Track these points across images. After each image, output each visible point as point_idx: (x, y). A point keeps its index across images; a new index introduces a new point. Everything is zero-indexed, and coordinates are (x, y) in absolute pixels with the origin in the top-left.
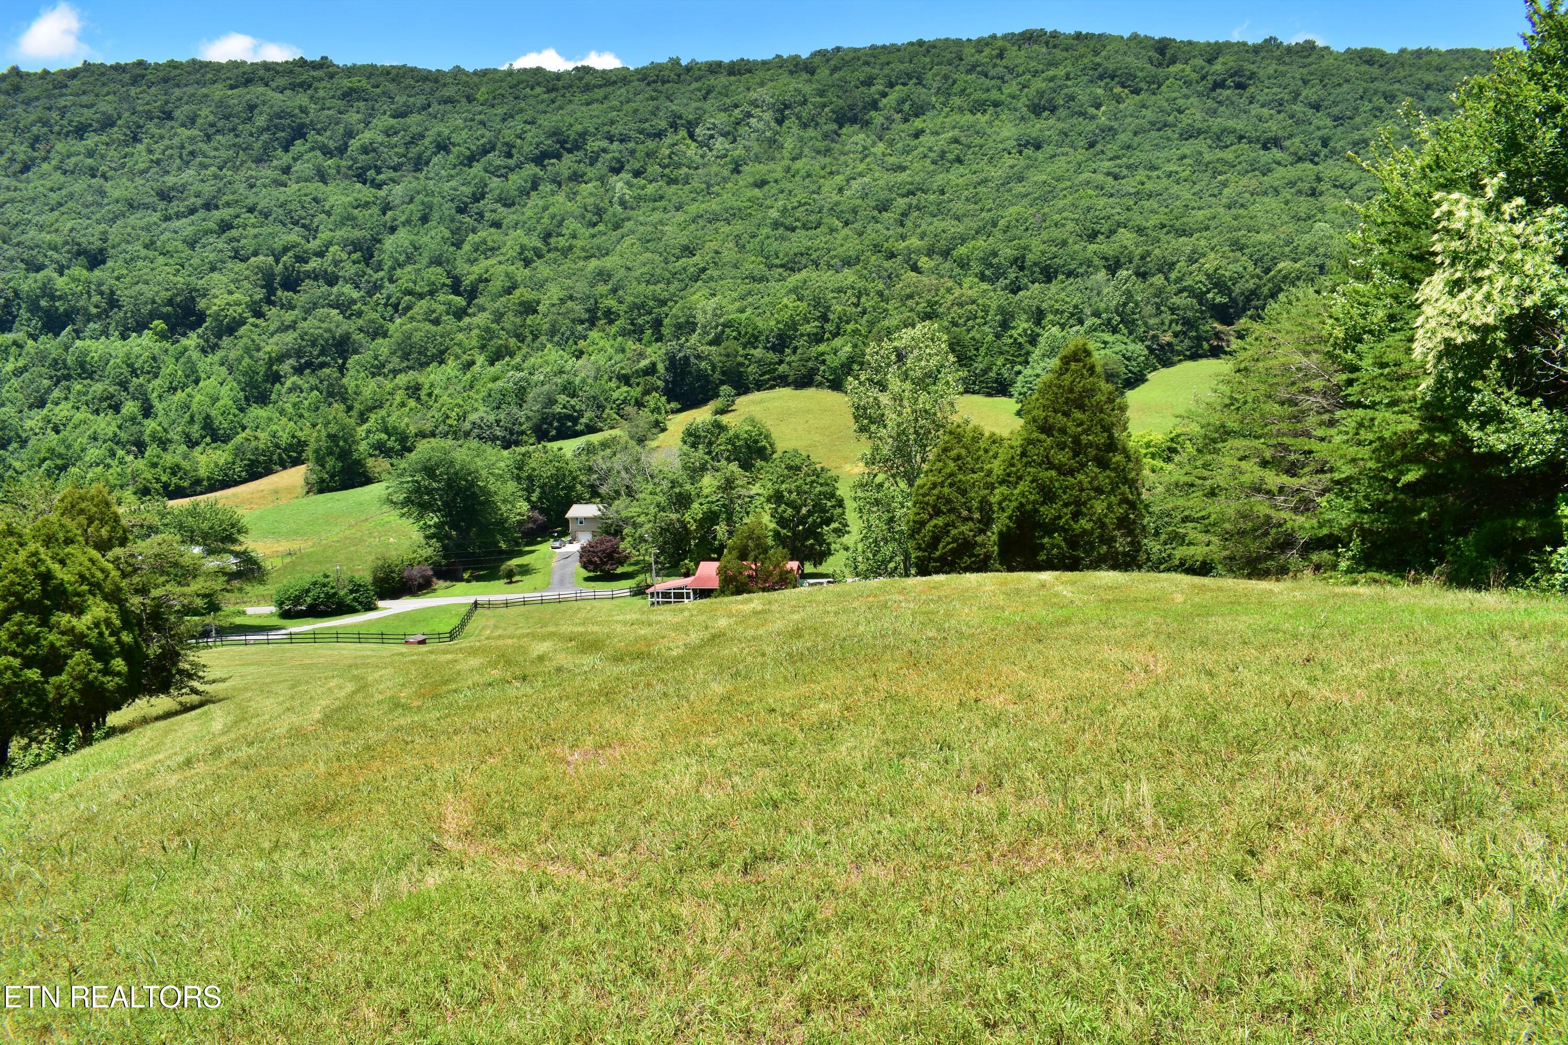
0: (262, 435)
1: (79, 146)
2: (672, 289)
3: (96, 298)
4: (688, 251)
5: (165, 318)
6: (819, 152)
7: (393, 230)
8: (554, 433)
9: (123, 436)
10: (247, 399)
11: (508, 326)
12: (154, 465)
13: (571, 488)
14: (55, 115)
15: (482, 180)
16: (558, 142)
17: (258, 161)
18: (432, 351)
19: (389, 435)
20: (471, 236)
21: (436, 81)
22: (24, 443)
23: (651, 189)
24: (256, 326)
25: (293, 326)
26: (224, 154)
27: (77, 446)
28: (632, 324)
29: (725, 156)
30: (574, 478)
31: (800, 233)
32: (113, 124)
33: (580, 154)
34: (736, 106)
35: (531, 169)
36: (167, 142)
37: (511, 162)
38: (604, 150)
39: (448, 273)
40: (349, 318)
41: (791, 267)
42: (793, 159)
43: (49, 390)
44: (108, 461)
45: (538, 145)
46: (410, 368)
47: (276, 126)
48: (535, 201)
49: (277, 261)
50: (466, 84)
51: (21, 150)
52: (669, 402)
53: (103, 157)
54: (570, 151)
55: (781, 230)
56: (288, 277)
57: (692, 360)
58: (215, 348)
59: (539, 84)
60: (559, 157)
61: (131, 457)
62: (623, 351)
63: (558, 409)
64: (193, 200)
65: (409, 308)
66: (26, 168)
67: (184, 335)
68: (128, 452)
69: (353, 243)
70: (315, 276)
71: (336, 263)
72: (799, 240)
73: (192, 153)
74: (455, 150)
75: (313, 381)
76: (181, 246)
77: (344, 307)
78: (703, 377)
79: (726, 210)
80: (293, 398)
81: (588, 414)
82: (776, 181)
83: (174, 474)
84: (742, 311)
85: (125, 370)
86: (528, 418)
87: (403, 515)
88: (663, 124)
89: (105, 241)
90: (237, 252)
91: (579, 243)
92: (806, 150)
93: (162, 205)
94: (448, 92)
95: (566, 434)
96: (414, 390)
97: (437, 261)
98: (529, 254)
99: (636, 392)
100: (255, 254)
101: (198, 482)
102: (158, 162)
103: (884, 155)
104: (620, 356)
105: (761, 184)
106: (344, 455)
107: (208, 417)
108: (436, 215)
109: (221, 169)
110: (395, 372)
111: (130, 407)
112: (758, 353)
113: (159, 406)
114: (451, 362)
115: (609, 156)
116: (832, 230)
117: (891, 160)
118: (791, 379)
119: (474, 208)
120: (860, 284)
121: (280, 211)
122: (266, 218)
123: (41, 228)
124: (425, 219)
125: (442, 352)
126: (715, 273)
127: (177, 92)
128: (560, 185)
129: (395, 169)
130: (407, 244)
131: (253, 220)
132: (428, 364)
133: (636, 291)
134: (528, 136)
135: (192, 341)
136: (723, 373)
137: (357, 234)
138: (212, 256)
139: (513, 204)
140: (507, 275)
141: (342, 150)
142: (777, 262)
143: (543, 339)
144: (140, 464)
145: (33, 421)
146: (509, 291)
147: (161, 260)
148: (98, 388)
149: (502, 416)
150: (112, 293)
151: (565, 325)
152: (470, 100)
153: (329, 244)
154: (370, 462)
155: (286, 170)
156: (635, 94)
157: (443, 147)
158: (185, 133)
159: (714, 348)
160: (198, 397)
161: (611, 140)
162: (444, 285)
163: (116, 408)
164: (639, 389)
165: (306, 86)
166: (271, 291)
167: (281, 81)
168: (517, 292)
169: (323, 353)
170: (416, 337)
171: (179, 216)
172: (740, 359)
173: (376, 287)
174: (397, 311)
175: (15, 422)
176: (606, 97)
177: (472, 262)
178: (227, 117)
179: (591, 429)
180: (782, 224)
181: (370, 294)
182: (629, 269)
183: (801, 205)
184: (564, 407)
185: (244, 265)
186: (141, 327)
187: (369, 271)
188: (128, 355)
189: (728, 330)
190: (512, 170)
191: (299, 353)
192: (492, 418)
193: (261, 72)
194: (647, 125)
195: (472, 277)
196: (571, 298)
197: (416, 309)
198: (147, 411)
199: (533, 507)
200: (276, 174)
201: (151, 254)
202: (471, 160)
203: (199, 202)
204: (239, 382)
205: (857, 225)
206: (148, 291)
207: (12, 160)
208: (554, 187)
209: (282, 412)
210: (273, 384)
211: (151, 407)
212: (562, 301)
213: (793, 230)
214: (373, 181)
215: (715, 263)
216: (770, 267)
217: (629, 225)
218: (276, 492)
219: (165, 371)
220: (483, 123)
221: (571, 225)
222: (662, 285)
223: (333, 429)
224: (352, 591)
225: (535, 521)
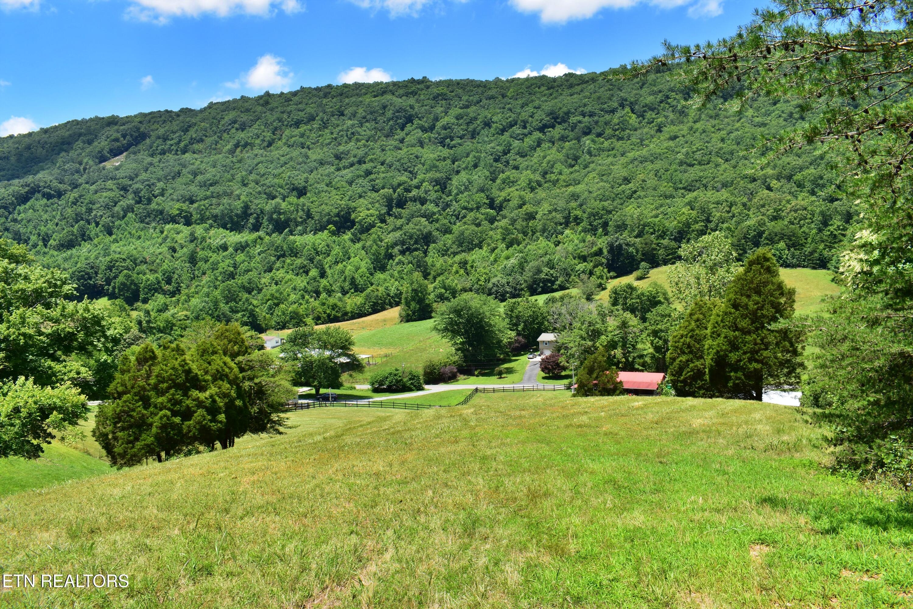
0: (380, 288)
1: (297, 132)
2: (615, 203)
3: (301, 213)
4: (627, 180)
5: (335, 223)
6: (711, 117)
7: (458, 172)
8: (540, 290)
9: (309, 288)
10: (374, 268)
11: (518, 227)
12: (324, 304)
13: (542, 323)
14: (285, 116)
15: (509, 142)
16: (553, 118)
17: (387, 136)
18: (476, 241)
19: (446, 290)
20: (501, 175)
21: (485, 86)
22: (260, 291)
23: (606, 144)
24: (381, 228)
25: (400, 228)
26: (368, 133)
27: (285, 293)
28: (590, 225)
29: (653, 122)
30: (544, 318)
31: (697, 167)
32: (314, 119)
33: (566, 125)
34: (660, 92)
35: (537, 135)
36: (340, 128)
37: (526, 131)
38: (580, 122)
39: (487, 196)
40: (431, 223)
41: (689, 189)
42: (695, 122)
43: (274, 263)
44: (301, 301)
45: (541, 120)
46: (463, 251)
47: (397, 117)
48: (539, 152)
49: (394, 191)
50: (502, 88)
51: (268, 135)
52: (609, 272)
53: (308, 137)
54: (560, 123)
55: (684, 166)
56: (400, 200)
57: (624, 246)
58: (359, 240)
59: (543, 85)
60: (553, 127)
61: (313, 299)
62: (584, 241)
63: (543, 276)
64: (352, 159)
65: (464, 217)
66: (270, 144)
67: (344, 233)
68: (311, 297)
69: (436, 181)
70: (414, 200)
71: (426, 192)
72: (694, 173)
73: (353, 133)
74: (494, 126)
75: (410, 258)
76: (344, 184)
77: (429, 216)
78: (631, 257)
79: (652, 155)
80: (399, 268)
81: (560, 279)
82: (683, 136)
83: (333, 309)
84: (656, 216)
85: (313, 252)
86: (525, 281)
87: (443, 337)
88: (616, 105)
89: (306, 182)
90: (374, 187)
91: (562, 177)
92: (703, 116)
93: (337, 162)
94: (491, 93)
95: (545, 291)
96: (463, 264)
97: (482, 190)
98: (534, 184)
99: (589, 266)
100: (383, 188)
101: (346, 314)
102: (336, 139)
103: (753, 117)
104: (582, 245)
105: (674, 138)
106: (421, 301)
107: (353, 278)
108: (482, 164)
109: (367, 141)
110: (455, 254)
111: (314, 272)
112: (665, 242)
113: (329, 272)
114: (485, 248)
115: (583, 125)
116: (717, 165)
117: (757, 120)
119: (504, 159)
120: (731, 199)
121: (398, 163)
122: (390, 167)
123: (275, 176)
124: (476, 166)
125: (481, 242)
126: (642, 194)
127: (347, 100)
128: (553, 143)
129: (461, 138)
130: (465, 180)
131: (383, 169)
132: (473, 249)
133: (594, 205)
134: (536, 117)
135: (347, 236)
136: (643, 254)
137: (438, 175)
138: (360, 190)
139: (526, 155)
140: (520, 197)
141: (432, 128)
142: (681, 186)
143: (538, 234)
144: (316, 304)
145: (266, 279)
146: (520, 207)
147: (334, 192)
148: (298, 261)
149: (511, 280)
150: (309, 210)
151: (551, 226)
152: (504, 96)
153: (423, 181)
154: (435, 305)
155: (402, 141)
156: (599, 88)
157: (487, 124)
158: (350, 122)
159: (638, 240)
160: (349, 267)
161: (584, 115)
162: (485, 203)
163: (307, 273)
164: (592, 264)
165: (414, 93)
166: (390, 207)
167: (401, 91)
168: (525, 207)
169: (416, 242)
170: (467, 233)
171: (345, 168)
172: (654, 246)
173: (448, 205)
174: (458, 218)
175: (256, 280)
176: (582, 91)
177: (501, 190)
178: (371, 113)
179: (562, 288)
180: (685, 163)
181: (444, 209)
182: (590, 192)
183: (698, 150)
184: (547, 275)
185: (376, 194)
186: (322, 228)
187: (444, 196)
188: (314, 244)
189: (647, 228)
190: (526, 135)
191: (403, 243)
192: (504, 281)
193: (391, 87)
194: (606, 106)
195: (500, 199)
196: (556, 210)
197: (468, 217)
198: (323, 274)
199: (518, 334)
200: (396, 143)
201: (329, 189)
202: (503, 131)
203: (356, 160)
204: (371, 259)
205: (733, 162)
206: (326, 209)
207: (263, 141)
208: (550, 145)
209: (392, 276)
210: (389, 260)
211: (325, 272)
212: (550, 212)
213: (693, 165)
214: (448, 145)
215: (643, 188)
216: (676, 189)
217: (592, 166)
218: (385, 321)
219: (333, 253)
220: (510, 110)
221: (559, 167)
222: (609, 202)
223: (415, 286)
224: (410, 379)
225: (519, 343)
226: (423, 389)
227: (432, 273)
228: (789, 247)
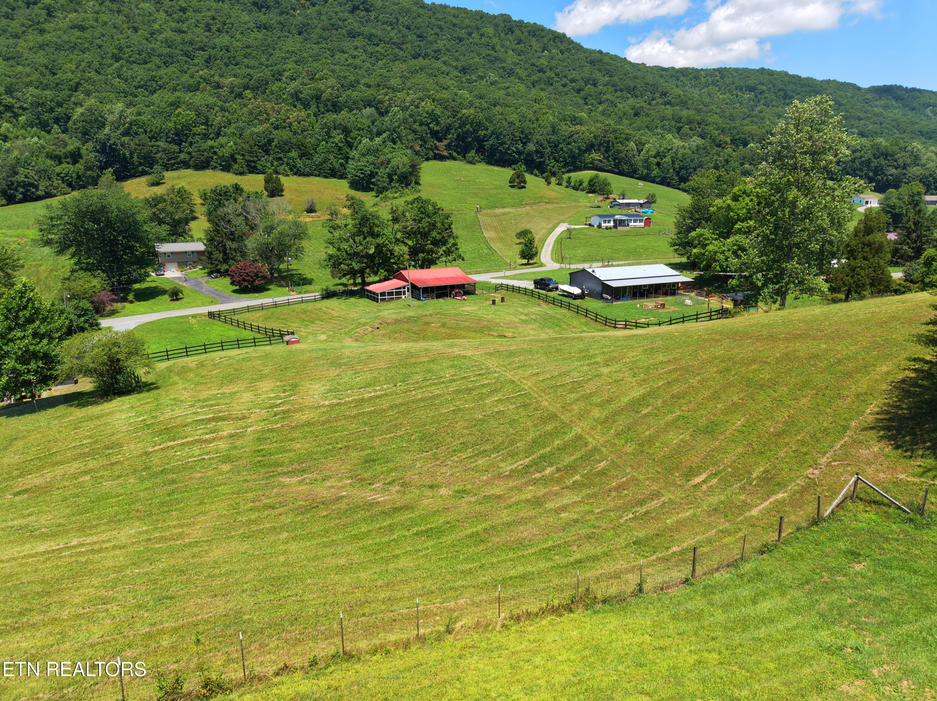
57: (119, 146)
63: (20, 178)
78: (124, 159)
99: (76, 168)
118: (191, 163)
136: (142, 157)
159: (129, 139)
164: (80, 166)
172: (149, 148)
179: (49, 194)
184: (26, 177)
228: (301, 156)
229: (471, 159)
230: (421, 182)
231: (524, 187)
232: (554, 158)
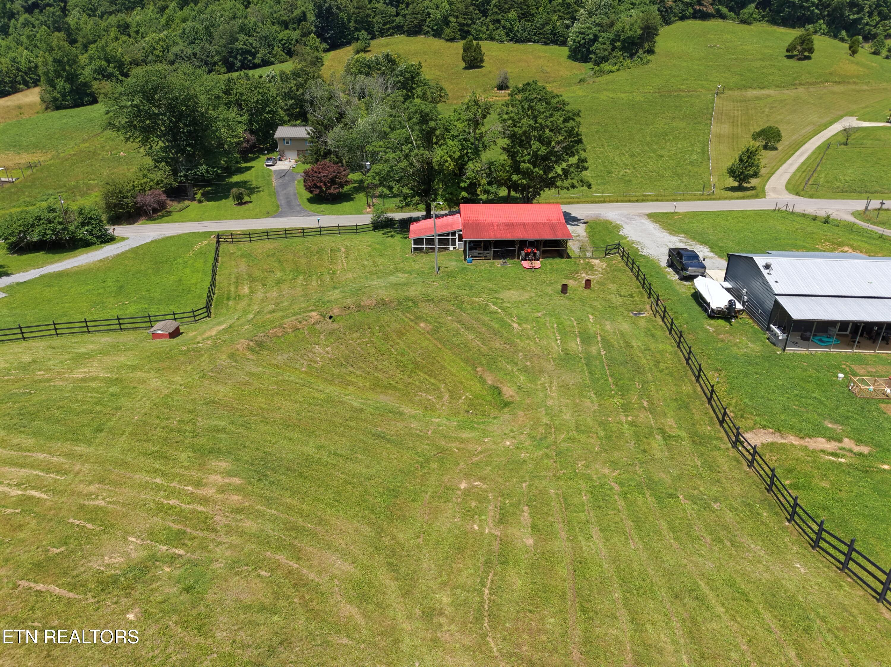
8: (238, 64)
13: (274, 112)
19: (109, 62)
30: (275, 103)
46: (118, 10)
52: (322, 43)
57: (334, 10)
63: (239, 45)
75: (42, 18)
78: (343, 24)
80: (27, 31)
81: (262, 51)
86: (218, 53)
96: (124, 28)
99: (296, 34)
104: (277, 7)
106: (71, 78)
110: (108, 14)
114: (150, 7)
118: (405, 28)
132: (132, 8)
136: (357, 22)
149: (197, 50)
154: (95, 85)
164: (298, 32)
172: (367, 11)
179: (266, 62)
184: (245, 44)
192: (190, 51)
199: (246, 129)
209: (19, 43)
210: (10, 20)
218: (20, 108)
223: (58, 54)
224: (83, 224)
225: (248, 141)
226: (110, 239)
227: (80, 39)
228: (521, 17)
229: (746, 17)
230: (656, 50)
231: (808, 58)
232: (880, 14)
